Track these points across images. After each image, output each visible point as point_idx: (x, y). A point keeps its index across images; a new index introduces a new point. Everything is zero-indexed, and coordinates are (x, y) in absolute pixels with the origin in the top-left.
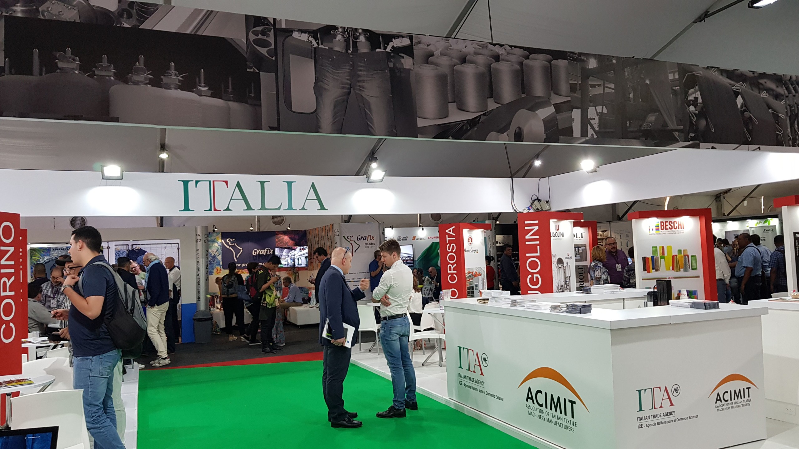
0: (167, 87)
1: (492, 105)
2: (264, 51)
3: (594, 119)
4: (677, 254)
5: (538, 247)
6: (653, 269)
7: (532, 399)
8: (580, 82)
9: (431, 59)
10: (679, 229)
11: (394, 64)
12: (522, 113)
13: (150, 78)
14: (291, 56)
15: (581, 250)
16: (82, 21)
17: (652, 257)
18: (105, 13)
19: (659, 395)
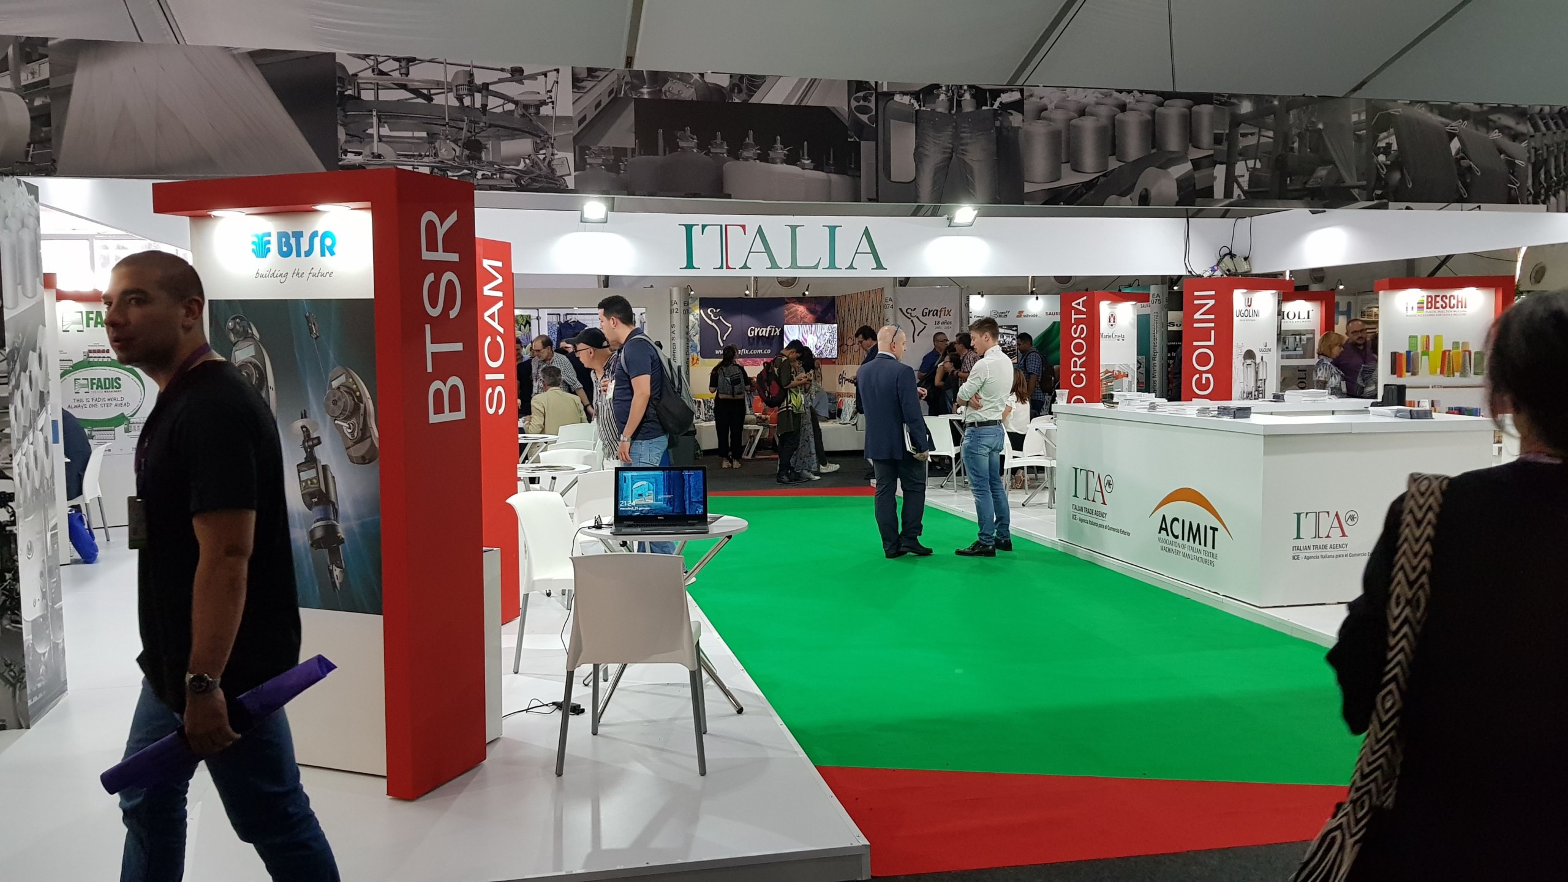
0: (774, 162)
1: (1113, 164)
2: (864, 118)
3: (1243, 176)
4: (1451, 349)
5: (1213, 332)
6: (1408, 371)
7: (1166, 530)
8: (1227, 132)
9: (1043, 114)
10: (1457, 308)
11: (1001, 124)
12: (1151, 171)
13: (759, 154)
14: (892, 121)
15: (1305, 340)
16: (699, 100)
17: (1408, 353)
18: (718, 88)
19: (1326, 522)
